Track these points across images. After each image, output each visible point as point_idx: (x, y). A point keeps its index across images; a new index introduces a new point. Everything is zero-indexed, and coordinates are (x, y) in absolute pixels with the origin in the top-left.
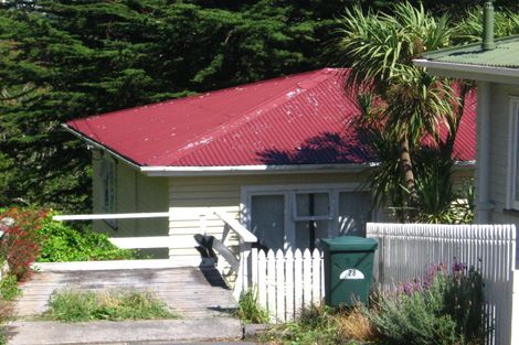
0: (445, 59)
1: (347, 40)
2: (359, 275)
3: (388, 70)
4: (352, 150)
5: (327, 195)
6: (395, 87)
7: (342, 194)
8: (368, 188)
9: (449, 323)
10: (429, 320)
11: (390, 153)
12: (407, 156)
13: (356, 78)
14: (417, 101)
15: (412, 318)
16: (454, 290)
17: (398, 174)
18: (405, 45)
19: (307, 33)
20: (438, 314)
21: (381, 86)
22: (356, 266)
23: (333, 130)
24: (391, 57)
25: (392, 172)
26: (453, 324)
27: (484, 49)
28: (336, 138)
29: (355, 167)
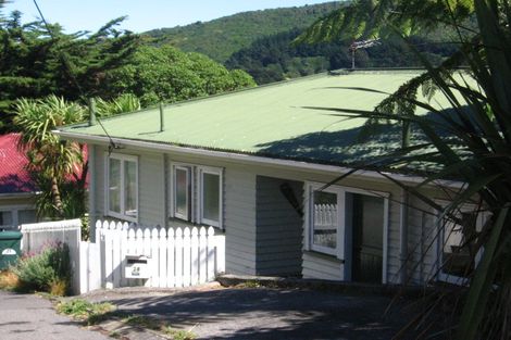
0: (69, 131)
1: (16, 118)
2: (13, 252)
3: (41, 137)
4: (25, 184)
5: (10, 212)
6: (45, 146)
7: (20, 212)
8: (34, 207)
9: (51, 270)
10: (42, 270)
11: (46, 185)
12: (55, 187)
13: (24, 141)
14: (58, 154)
15: (33, 270)
16: (54, 254)
17: (52, 198)
18: (51, 121)
19: (5, 108)
20: (46, 267)
21: (38, 145)
22: (11, 247)
23: (13, 172)
24: (42, 128)
25: (48, 197)
26: (53, 271)
27: (90, 125)
28: (15, 177)
29: (27, 194)
